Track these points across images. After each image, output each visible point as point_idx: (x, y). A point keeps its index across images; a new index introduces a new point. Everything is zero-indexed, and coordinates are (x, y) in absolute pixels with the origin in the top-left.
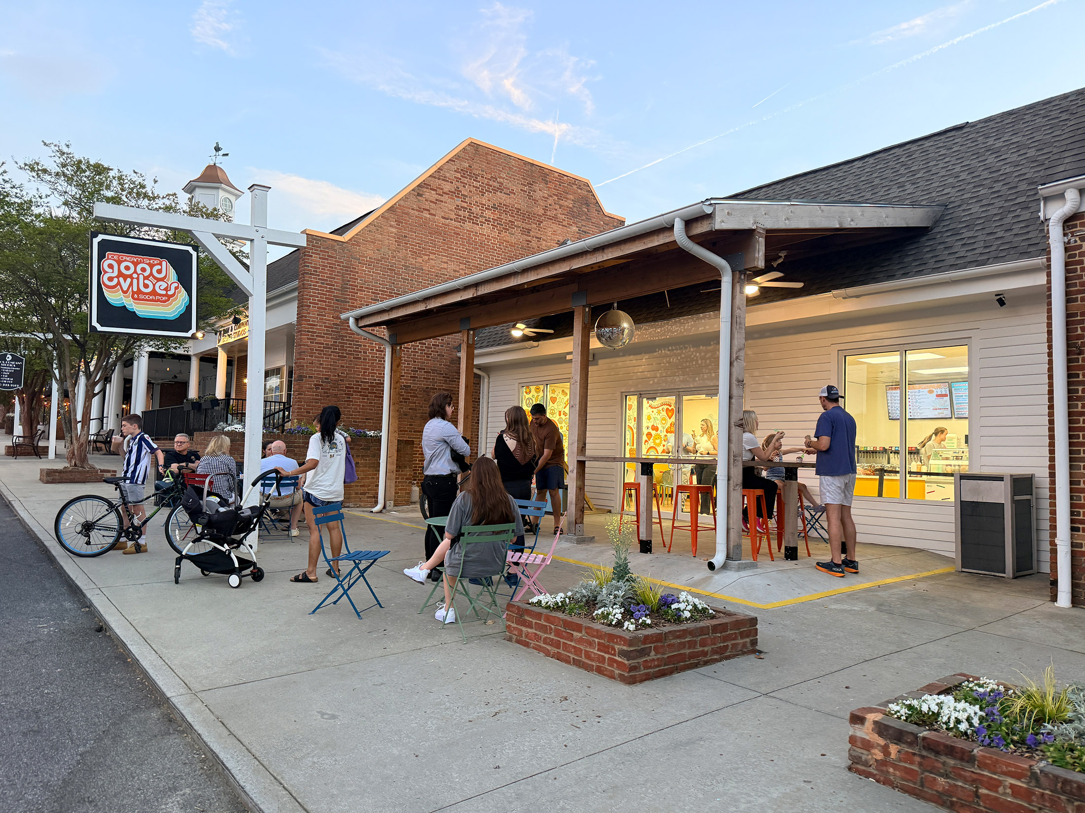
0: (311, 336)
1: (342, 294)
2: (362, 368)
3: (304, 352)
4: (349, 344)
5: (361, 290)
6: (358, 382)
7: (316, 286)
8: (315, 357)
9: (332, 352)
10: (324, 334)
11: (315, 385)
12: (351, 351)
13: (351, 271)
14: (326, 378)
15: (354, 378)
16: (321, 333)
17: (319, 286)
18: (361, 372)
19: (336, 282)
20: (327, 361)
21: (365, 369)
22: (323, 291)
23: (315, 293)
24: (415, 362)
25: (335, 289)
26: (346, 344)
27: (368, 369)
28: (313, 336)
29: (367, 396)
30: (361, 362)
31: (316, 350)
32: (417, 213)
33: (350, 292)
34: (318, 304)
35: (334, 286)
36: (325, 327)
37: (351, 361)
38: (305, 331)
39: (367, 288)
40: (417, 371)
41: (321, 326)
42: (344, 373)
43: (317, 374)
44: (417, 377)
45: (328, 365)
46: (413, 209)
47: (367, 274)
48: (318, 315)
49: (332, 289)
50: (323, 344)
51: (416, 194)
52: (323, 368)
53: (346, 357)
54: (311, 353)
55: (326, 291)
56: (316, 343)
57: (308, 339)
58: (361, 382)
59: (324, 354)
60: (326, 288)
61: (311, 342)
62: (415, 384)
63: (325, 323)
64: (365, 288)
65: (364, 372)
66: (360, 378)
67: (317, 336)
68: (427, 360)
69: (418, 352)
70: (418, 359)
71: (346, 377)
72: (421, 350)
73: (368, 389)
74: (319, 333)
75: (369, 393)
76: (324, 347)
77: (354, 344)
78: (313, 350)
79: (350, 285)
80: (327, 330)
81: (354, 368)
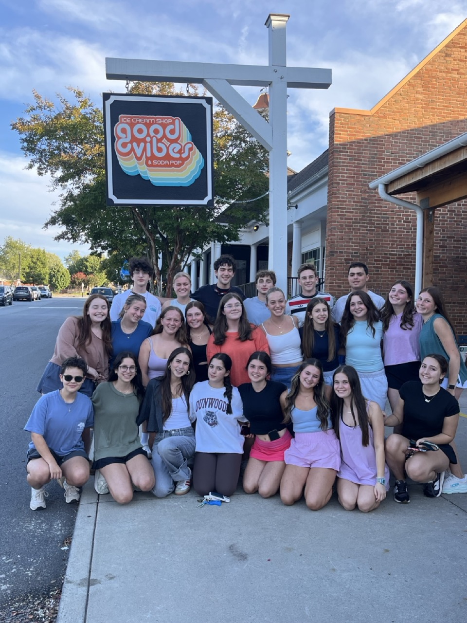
0: (341, 212)
1: (369, 168)
2: (390, 241)
3: (335, 228)
4: (377, 217)
5: (388, 162)
6: (386, 254)
7: (344, 162)
8: (345, 232)
9: (360, 226)
10: (353, 209)
11: (346, 259)
12: (379, 224)
13: (378, 144)
14: (355, 253)
15: (382, 250)
16: (350, 209)
17: (348, 163)
18: (389, 244)
19: (363, 157)
20: (356, 236)
21: (392, 241)
22: (352, 166)
23: (344, 170)
24: (444, 231)
25: (363, 164)
26: (374, 217)
27: (396, 241)
28: (343, 212)
29: (395, 268)
30: (390, 234)
31: (346, 225)
32: (444, 75)
33: (378, 165)
34: (346, 180)
35: (361, 160)
36: (354, 202)
37: (379, 234)
38: (335, 208)
39: (394, 159)
40: (446, 240)
41: (350, 201)
42: (372, 247)
43: (347, 249)
44: (446, 247)
45: (357, 239)
46: (440, 72)
47: (394, 146)
48: (347, 191)
49: (359, 164)
50: (352, 219)
51: (444, 55)
52: (352, 243)
53: (374, 230)
54: (341, 229)
55: (355, 167)
56: (346, 219)
57: (338, 215)
58: (390, 254)
59: (354, 229)
60: (354, 163)
61: (341, 219)
62: (443, 253)
63: (354, 198)
64: (392, 159)
65: (392, 245)
66: (389, 251)
67: (346, 212)
68: (457, 228)
69: (446, 221)
70: (447, 228)
71: (374, 250)
72: (450, 218)
73: (396, 261)
74: (348, 209)
75: (397, 265)
76: (353, 223)
77: (382, 217)
78: (342, 225)
79: (378, 158)
80: (356, 205)
81: (382, 241)
